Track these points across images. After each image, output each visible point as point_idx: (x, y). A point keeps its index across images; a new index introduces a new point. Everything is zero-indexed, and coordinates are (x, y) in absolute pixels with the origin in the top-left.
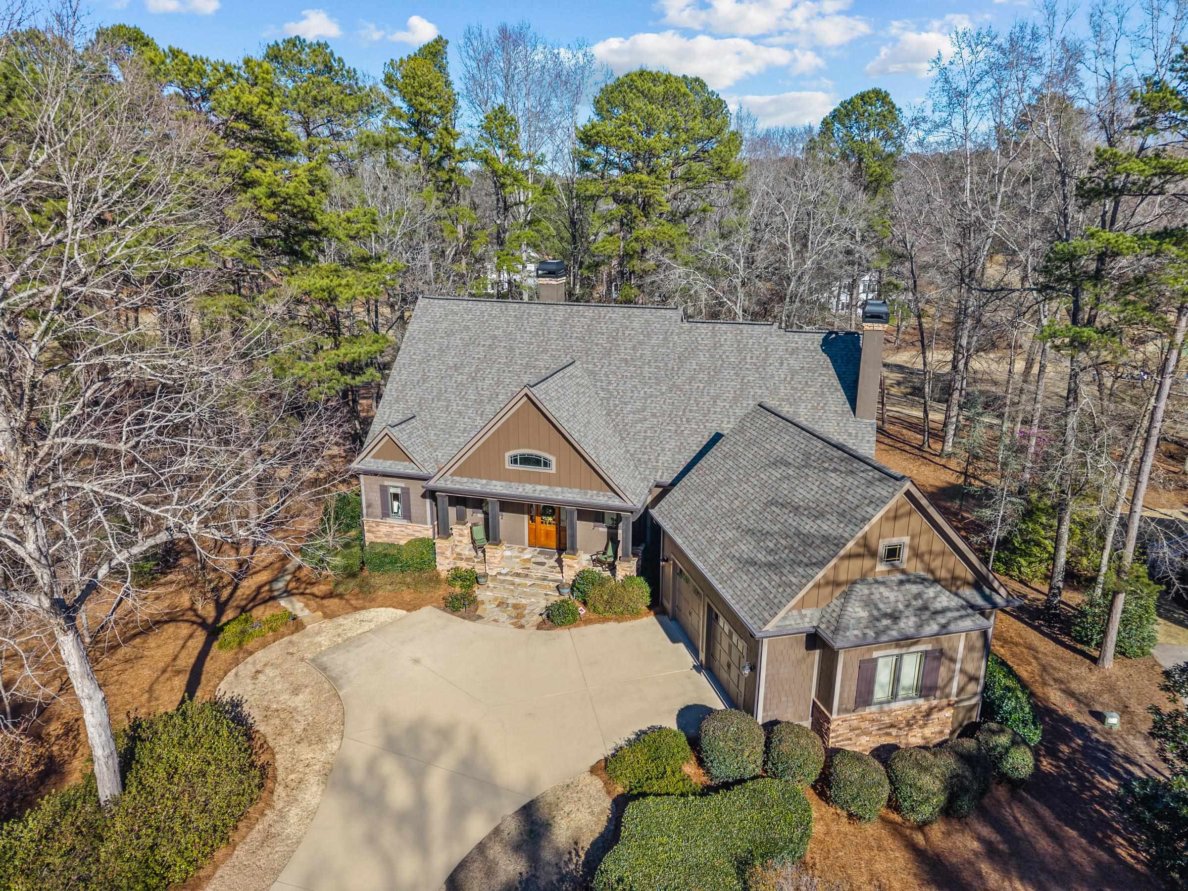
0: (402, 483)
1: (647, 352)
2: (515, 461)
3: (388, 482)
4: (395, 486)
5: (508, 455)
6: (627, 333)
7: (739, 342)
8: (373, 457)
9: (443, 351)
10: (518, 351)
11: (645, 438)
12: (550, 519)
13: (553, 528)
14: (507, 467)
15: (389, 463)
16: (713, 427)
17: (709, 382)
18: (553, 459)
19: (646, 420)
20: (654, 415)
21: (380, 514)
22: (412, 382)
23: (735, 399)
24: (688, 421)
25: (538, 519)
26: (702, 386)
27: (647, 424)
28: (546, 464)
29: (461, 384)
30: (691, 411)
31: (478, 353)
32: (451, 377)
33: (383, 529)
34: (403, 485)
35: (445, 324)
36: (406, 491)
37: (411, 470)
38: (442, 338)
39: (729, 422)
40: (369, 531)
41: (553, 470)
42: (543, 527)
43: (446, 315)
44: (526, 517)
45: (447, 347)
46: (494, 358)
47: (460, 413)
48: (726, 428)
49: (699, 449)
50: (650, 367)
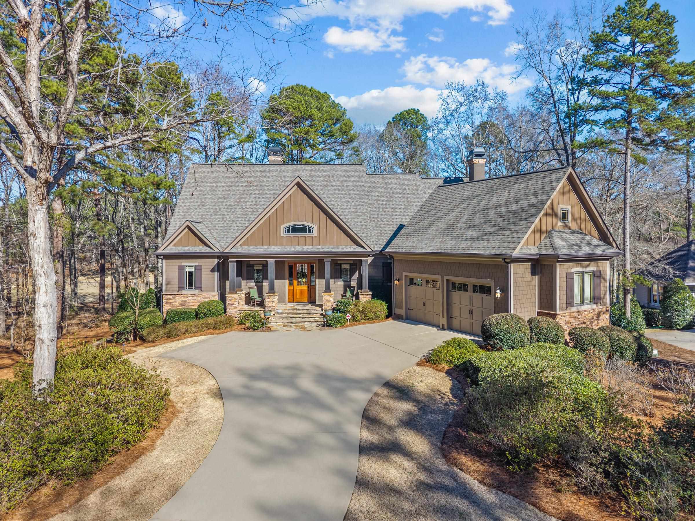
0: (196, 263)
1: (350, 184)
2: (288, 231)
3: (184, 263)
4: (189, 266)
5: (283, 227)
6: (335, 176)
7: (399, 182)
8: (174, 245)
9: (214, 190)
10: (266, 188)
11: (362, 225)
12: (304, 280)
13: (305, 287)
14: (282, 235)
15: (187, 248)
16: (398, 222)
17: (388, 201)
18: (315, 227)
19: (359, 216)
20: (364, 214)
21: (177, 289)
22: (194, 207)
23: (406, 208)
24: (381, 220)
25: (295, 282)
26: (384, 203)
27: (360, 219)
28: (311, 230)
29: (230, 205)
30: (382, 215)
31: (239, 190)
32: (222, 203)
33: (179, 299)
34: (197, 264)
35: (212, 177)
36: (199, 269)
37: (204, 250)
38: (211, 183)
39: (406, 219)
40: (167, 303)
41: (315, 234)
42: (299, 287)
43: (212, 172)
44: (287, 281)
45: (216, 187)
46: (250, 192)
47: (233, 221)
48: (405, 222)
49: (392, 233)
50: (354, 191)
